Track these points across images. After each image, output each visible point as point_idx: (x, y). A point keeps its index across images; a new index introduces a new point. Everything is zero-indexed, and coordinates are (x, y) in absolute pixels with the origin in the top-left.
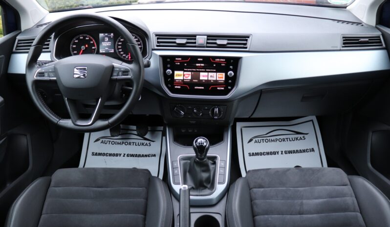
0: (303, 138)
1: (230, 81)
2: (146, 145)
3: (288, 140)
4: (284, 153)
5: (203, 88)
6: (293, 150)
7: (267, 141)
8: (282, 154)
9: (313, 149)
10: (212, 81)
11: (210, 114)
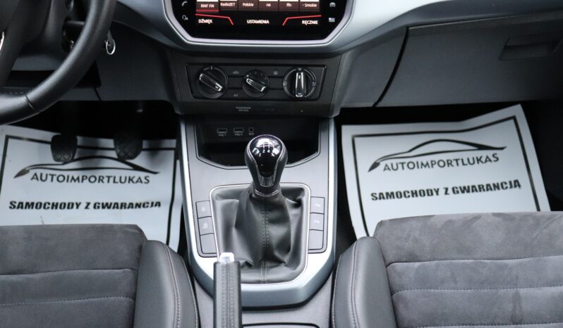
0: (492, 159)
1: (333, 4)
2: (140, 180)
3: (460, 162)
4: (450, 191)
5: (266, 22)
6: (470, 185)
7: (411, 166)
8: (446, 193)
9: (516, 181)
10: (288, 5)
11: (286, 89)
